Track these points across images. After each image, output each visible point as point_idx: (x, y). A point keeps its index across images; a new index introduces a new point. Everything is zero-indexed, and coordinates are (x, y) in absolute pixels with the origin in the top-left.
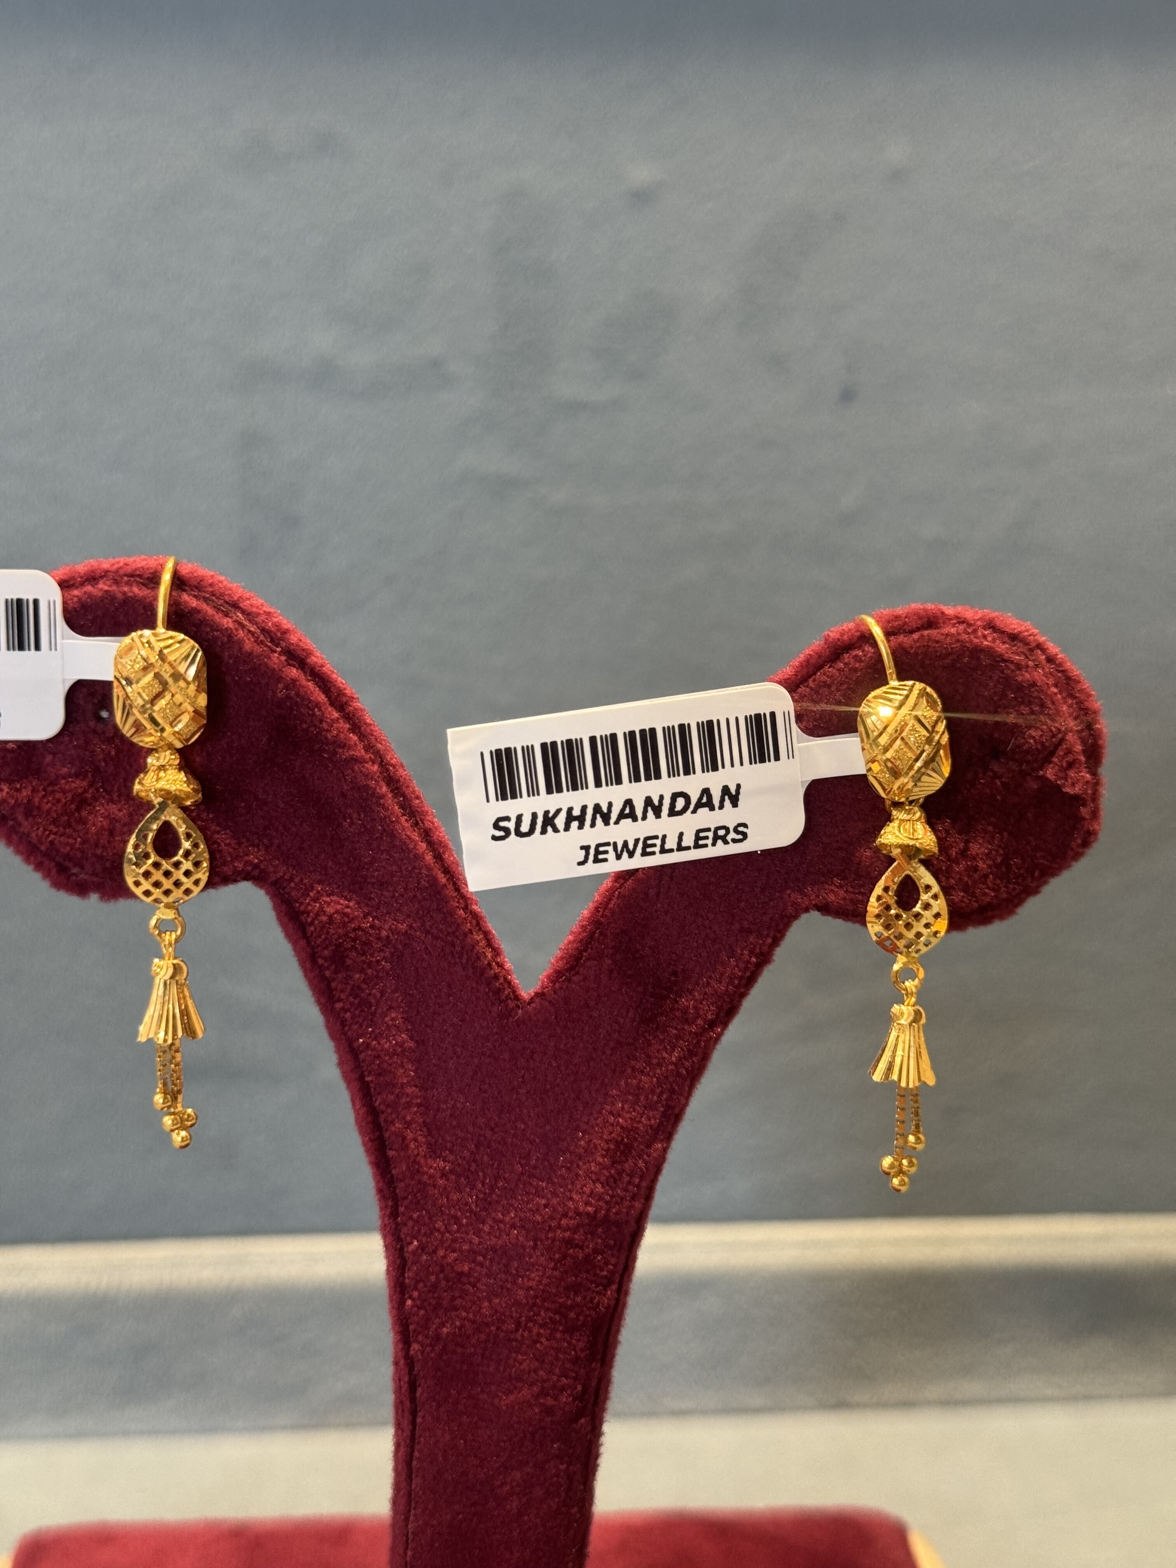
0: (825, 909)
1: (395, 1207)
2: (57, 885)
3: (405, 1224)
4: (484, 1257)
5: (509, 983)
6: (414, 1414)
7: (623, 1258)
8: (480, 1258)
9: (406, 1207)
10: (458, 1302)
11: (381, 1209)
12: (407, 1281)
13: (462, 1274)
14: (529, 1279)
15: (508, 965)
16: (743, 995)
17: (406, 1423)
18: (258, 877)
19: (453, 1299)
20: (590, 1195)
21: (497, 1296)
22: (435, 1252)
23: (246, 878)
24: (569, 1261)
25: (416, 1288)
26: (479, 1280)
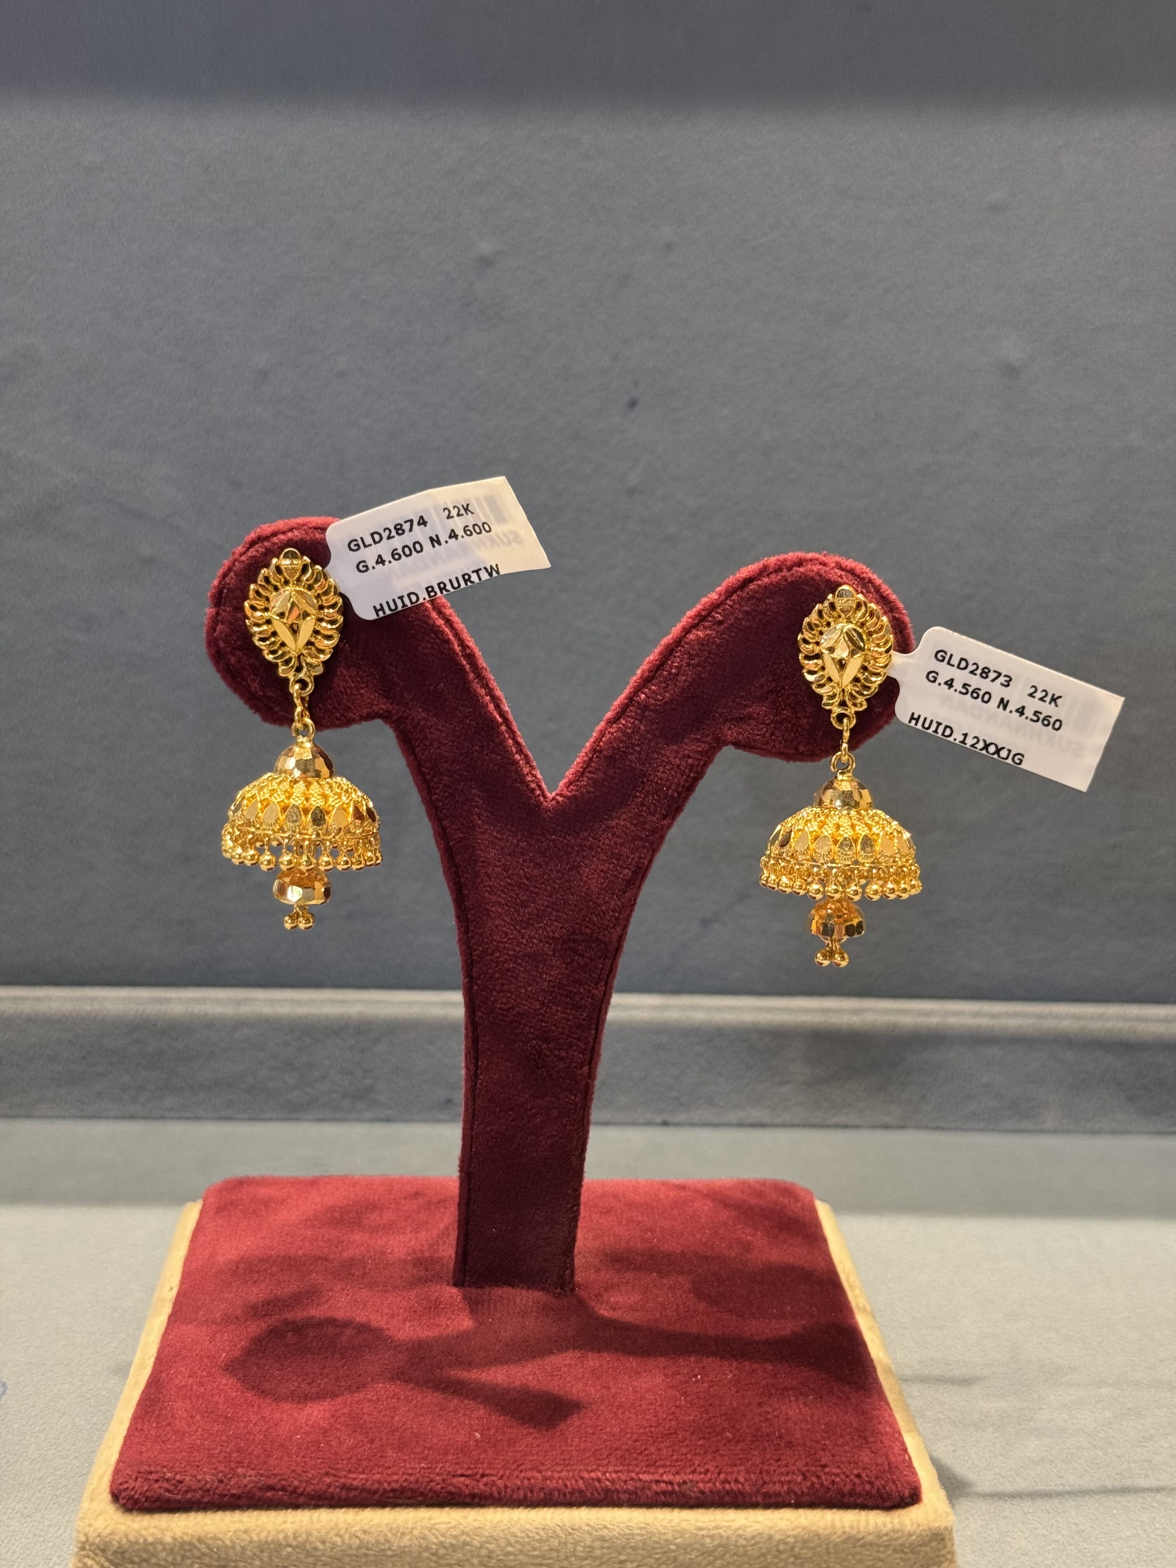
0: (737, 744)
1: (467, 927)
2: (265, 719)
3: (473, 937)
4: (522, 960)
5: (540, 787)
6: (477, 1058)
7: (608, 962)
8: (520, 961)
9: (475, 927)
10: (505, 987)
11: (459, 929)
12: (474, 974)
13: (508, 970)
14: (550, 975)
15: (539, 776)
16: (686, 799)
17: (472, 1067)
18: (386, 717)
19: (503, 985)
20: (589, 922)
21: (530, 986)
22: (492, 954)
23: (380, 716)
24: (575, 964)
25: (479, 979)
26: (518, 975)
